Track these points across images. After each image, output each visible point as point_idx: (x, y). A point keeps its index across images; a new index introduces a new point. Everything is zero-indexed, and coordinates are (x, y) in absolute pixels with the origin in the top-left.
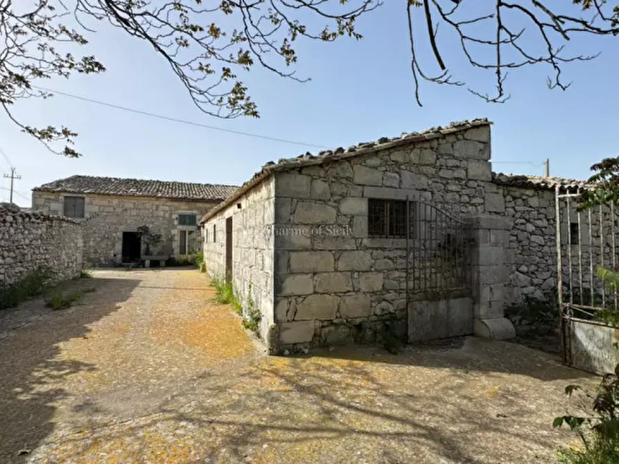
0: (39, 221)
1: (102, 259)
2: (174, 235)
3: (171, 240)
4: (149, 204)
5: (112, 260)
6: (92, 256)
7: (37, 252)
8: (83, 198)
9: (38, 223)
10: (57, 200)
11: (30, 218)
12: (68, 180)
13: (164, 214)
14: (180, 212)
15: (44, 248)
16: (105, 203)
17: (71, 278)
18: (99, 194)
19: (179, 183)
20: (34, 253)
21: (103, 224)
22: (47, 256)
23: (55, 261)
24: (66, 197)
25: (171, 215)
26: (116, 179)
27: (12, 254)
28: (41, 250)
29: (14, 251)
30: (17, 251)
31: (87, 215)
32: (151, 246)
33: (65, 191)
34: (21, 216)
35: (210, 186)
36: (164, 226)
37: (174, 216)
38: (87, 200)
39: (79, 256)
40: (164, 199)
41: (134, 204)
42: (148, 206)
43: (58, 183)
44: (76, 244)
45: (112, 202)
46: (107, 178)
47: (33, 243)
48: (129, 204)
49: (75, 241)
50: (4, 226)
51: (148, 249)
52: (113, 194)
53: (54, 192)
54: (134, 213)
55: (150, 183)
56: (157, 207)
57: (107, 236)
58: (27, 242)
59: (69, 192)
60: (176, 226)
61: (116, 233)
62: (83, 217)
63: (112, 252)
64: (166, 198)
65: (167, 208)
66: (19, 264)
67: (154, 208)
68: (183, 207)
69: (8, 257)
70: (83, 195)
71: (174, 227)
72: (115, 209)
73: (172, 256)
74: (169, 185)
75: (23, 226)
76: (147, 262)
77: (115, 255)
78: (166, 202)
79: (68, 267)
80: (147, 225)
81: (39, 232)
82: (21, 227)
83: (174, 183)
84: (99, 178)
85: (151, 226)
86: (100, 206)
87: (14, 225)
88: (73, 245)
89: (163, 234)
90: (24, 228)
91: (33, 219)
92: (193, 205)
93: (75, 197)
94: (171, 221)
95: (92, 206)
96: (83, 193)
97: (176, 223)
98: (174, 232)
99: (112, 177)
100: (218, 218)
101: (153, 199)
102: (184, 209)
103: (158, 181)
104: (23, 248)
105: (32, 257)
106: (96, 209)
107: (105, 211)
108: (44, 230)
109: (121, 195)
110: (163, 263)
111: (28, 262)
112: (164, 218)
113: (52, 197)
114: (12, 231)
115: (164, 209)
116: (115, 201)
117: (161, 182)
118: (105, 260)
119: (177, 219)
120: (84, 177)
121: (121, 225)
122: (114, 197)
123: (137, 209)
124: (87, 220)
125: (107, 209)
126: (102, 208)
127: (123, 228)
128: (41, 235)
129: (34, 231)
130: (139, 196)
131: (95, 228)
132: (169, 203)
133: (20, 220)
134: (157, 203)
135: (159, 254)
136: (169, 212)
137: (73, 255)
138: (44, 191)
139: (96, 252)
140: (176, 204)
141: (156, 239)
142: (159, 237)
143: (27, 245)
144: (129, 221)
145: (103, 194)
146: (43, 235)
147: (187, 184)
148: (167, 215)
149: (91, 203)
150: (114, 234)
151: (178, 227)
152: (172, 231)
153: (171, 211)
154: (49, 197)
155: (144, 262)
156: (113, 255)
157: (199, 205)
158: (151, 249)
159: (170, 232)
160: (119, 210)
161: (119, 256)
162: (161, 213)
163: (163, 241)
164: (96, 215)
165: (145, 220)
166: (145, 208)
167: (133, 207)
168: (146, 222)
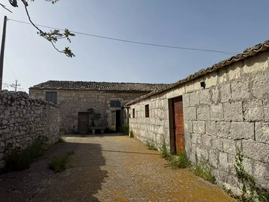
0: (39, 105)
1: (67, 129)
2: (108, 114)
3: (106, 116)
4: (94, 95)
5: (72, 130)
7: (38, 126)
9: (39, 106)
10: (42, 94)
11: (34, 103)
12: (46, 83)
13: (102, 101)
14: (111, 99)
15: (42, 123)
16: (68, 95)
17: (54, 143)
18: (65, 90)
19: (106, 83)
20: (36, 126)
21: (67, 108)
22: (43, 129)
23: (47, 132)
24: (47, 92)
25: (106, 101)
26: (71, 82)
27: (24, 128)
28: (40, 125)
29: (25, 126)
30: (27, 126)
31: (58, 103)
32: (95, 121)
33: (46, 89)
34: (30, 101)
35: (124, 83)
36: (102, 108)
37: (108, 102)
38: (58, 94)
39: (58, 129)
40: (102, 92)
41: (85, 95)
42: (93, 96)
43: (42, 85)
44: (57, 120)
45: (72, 94)
46: (66, 81)
47: (36, 120)
48: (82, 95)
49: (57, 118)
50: (20, 108)
51: (93, 122)
52: (73, 90)
53: (40, 89)
54: (85, 100)
55: (90, 83)
56: (98, 96)
57: (69, 115)
58: (33, 119)
59: (49, 89)
60: (109, 108)
61: (75, 113)
62: (56, 104)
63: (72, 125)
64: (103, 91)
65: (104, 97)
66: (28, 135)
67: (96, 97)
68: (113, 96)
69: (22, 130)
70: (57, 91)
71: (108, 109)
72: (74, 98)
73: (107, 127)
74: (101, 84)
75: (31, 108)
76: (94, 131)
77: (74, 127)
78: (103, 93)
79: (53, 136)
80: (93, 108)
81: (39, 112)
82: (30, 109)
83: (103, 83)
84: (62, 81)
85: (95, 108)
86: (65, 97)
87: (25, 107)
88: (55, 120)
89: (101, 113)
90: (31, 109)
91: (36, 104)
92: (118, 94)
93: (52, 92)
94: (106, 104)
95: (61, 97)
96: (56, 89)
97: (109, 106)
99: (69, 81)
100: (152, 100)
101: (96, 91)
102: (113, 97)
103: (94, 82)
104: (30, 123)
105: (35, 129)
106: (63, 99)
108: (42, 111)
109: (77, 90)
110: (102, 131)
111: (33, 133)
112: (102, 102)
113: (39, 92)
114: (25, 111)
115: (102, 98)
116: (74, 94)
117: (96, 83)
118: (69, 130)
119: (109, 103)
120: (54, 81)
121: (78, 108)
122: (73, 91)
123: (87, 98)
125: (69, 99)
126: (66, 98)
127: (78, 110)
128: (40, 115)
129: (36, 111)
130: (87, 90)
132: (105, 94)
133: (29, 104)
134: (98, 94)
135: (99, 125)
136: (105, 100)
137: (55, 127)
138: (35, 89)
139: (63, 125)
140: (108, 94)
141: (98, 116)
142: (100, 114)
143: (32, 122)
144: (82, 106)
145: (67, 90)
146: (41, 114)
147: (111, 83)
148: (104, 101)
149: (60, 96)
150: (73, 114)
151: (110, 108)
152: (107, 111)
153: (106, 99)
154: (38, 92)
155: (91, 130)
156: (72, 127)
157: (122, 94)
158: (95, 122)
159: (106, 112)
160: (76, 99)
161: (76, 127)
162: (100, 100)
163: (102, 117)
164: (63, 102)
165: (91, 105)
166: (91, 98)
167: (84, 97)
168: (92, 106)
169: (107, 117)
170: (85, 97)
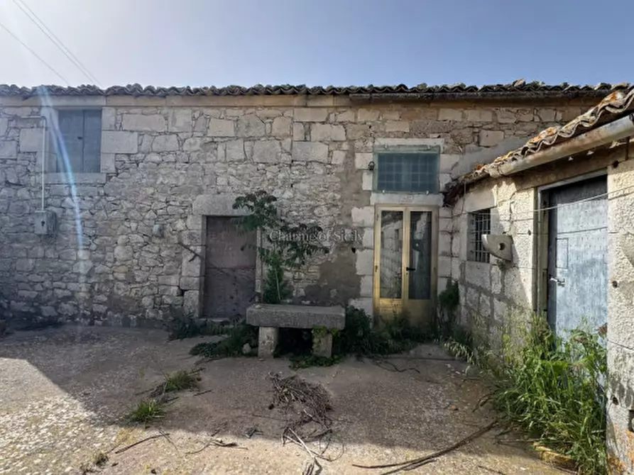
1: (147, 301)
2: (362, 229)
3: (352, 246)
4: (285, 119)
5: (172, 308)
6: (121, 290)
8: (98, 112)
10: (36, 122)
13: (330, 154)
14: (381, 141)
21: (151, 191)
24: (61, 112)
25: (351, 155)
31: (108, 164)
36: (330, 194)
37: (362, 161)
38: (108, 116)
40: (329, 101)
42: (278, 127)
45: (174, 120)
48: (221, 125)
54: (236, 151)
56: (308, 126)
60: (368, 193)
61: (185, 219)
62: (97, 169)
63: (173, 280)
65: (339, 133)
67: (298, 132)
68: (392, 127)
71: (361, 198)
72: (181, 142)
76: (267, 336)
77: (182, 293)
78: (336, 108)
80: (274, 192)
85: (288, 194)
86: (141, 134)
89: (323, 223)
92: (425, 116)
94: (350, 174)
95: (123, 132)
97: (368, 182)
98: (363, 215)
101: (296, 101)
102: (396, 132)
106: (128, 143)
107: (155, 147)
110: (323, 345)
112: (328, 165)
115: (328, 136)
116: (182, 117)
118: (155, 307)
119: (371, 168)
121: (200, 192)
123: (246, 139)
124: (109, 178)
125: (161, 143)
126: (146, 141)
127: (203, 203)
131: (126, 204)
132: (347, 116)
134: (306, 115)
136: (345, 146)
139: (130, 280)
140: (365, 115)
144: (222, 181)
148: (339, 157)
149: (118, 127)
150: (180, 225)
151: (374, 198)
152: (355, 211)
153: (351, 141)
154: (19, 112)
155: (254, 331)
156: (174, 290)
157: (450, 115)
158: (288, 275)
159: (350, 215)
160: (193, 145)
161: (193, 296)
162: (320, 152)
163: (326, 251)
164: (131, 161)
165: (269, 175)
166: (268, 136)
167: (232, 134)
168: (272, 182)
169: (354, 250)
170: (237, 129)
